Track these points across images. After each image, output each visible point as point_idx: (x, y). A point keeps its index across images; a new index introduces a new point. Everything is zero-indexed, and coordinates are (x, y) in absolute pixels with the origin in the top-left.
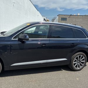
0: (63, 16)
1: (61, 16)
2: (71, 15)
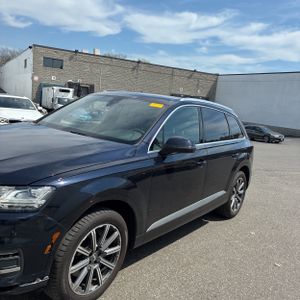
0: (50, 51)
1: (43, 51)
2: (76, 52)
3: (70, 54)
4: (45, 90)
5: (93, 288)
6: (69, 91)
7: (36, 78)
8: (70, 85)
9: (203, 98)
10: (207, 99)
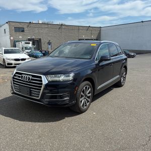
1: (13, 24)
2: (30, 23)
3: (27, 24)
4: (17, 43)
5: (85, 107)
6: (29, 43)
7: (12, 38)
8: (29, 40)
9: (95, 40)
10: (97, 40)
